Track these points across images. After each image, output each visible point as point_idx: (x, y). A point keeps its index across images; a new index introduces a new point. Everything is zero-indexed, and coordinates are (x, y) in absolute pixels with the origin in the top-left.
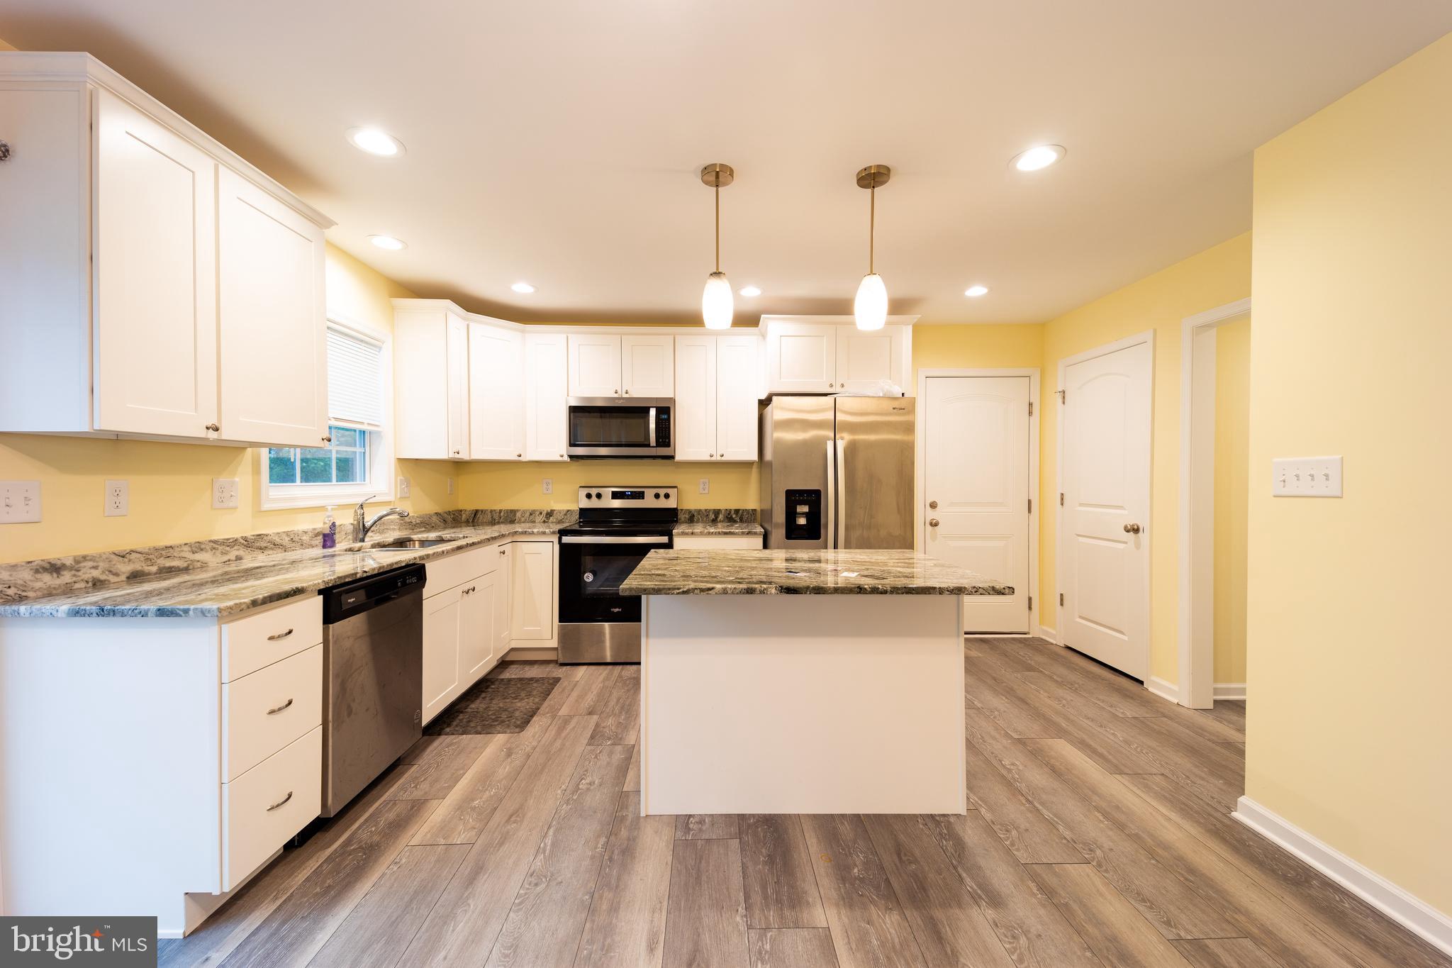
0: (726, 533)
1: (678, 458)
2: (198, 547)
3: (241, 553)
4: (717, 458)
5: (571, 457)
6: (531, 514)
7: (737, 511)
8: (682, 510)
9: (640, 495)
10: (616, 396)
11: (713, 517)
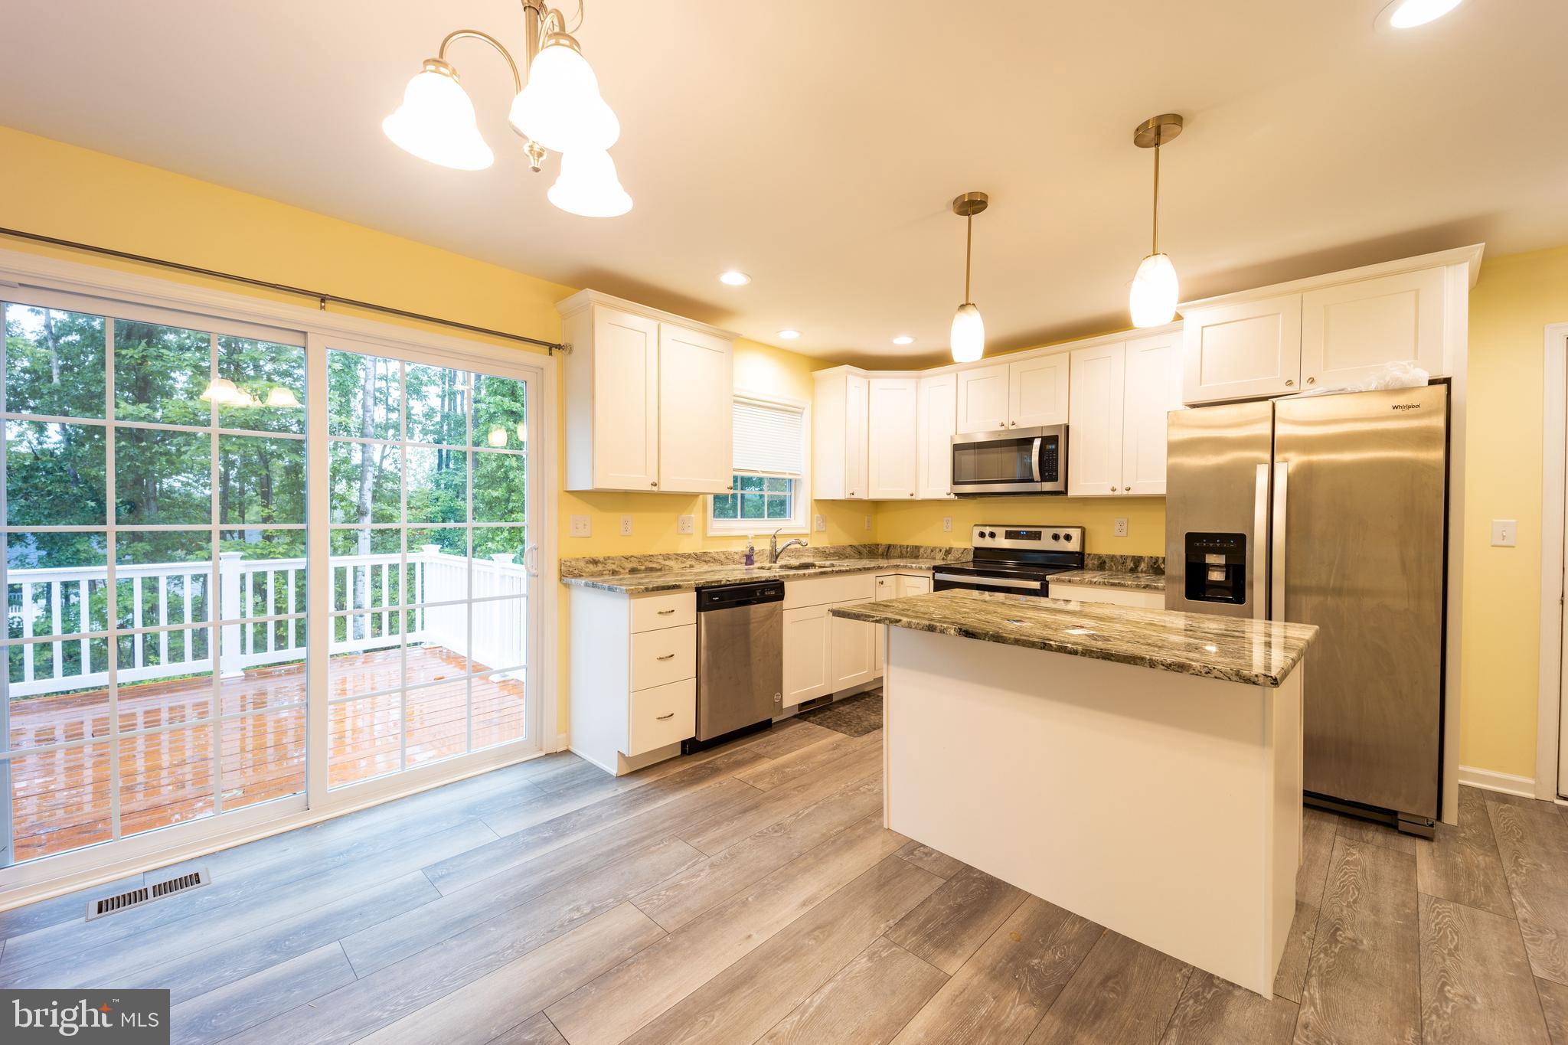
0: (1113, 585)
1: (1073, 493)
2: (667, 557)
3: (693, 563)
4: (1121, 492)
5: (956, 494)
6: (932, 551)
8: (1089, 554)
9: (1037, 536)
10: (1003, 428)
11: (1132, 565)
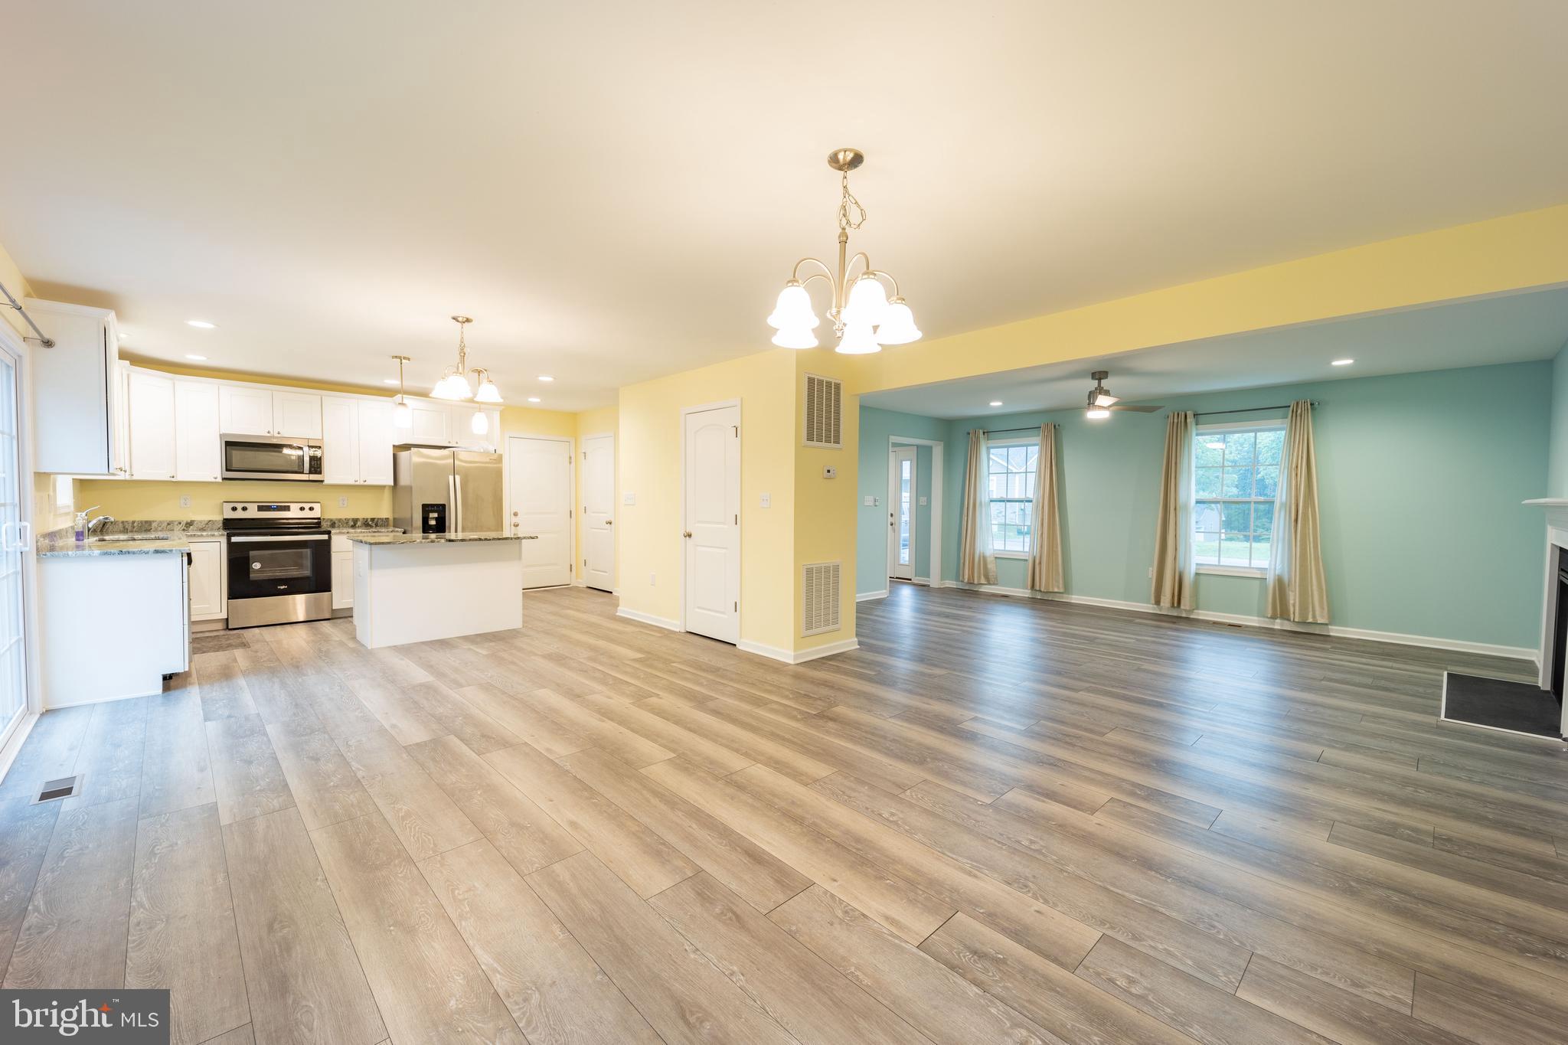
1: (326, 482)
4: (361, 483)
5: (224, 479)
6: (169, 524)
7: (373, 519)
8: (326, 519)
9: (287, 508)
10: (268, 435)
11: (352, 523)
